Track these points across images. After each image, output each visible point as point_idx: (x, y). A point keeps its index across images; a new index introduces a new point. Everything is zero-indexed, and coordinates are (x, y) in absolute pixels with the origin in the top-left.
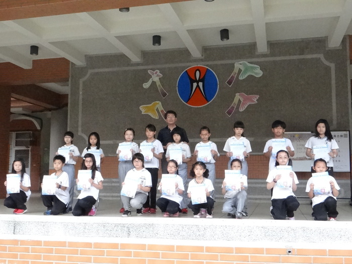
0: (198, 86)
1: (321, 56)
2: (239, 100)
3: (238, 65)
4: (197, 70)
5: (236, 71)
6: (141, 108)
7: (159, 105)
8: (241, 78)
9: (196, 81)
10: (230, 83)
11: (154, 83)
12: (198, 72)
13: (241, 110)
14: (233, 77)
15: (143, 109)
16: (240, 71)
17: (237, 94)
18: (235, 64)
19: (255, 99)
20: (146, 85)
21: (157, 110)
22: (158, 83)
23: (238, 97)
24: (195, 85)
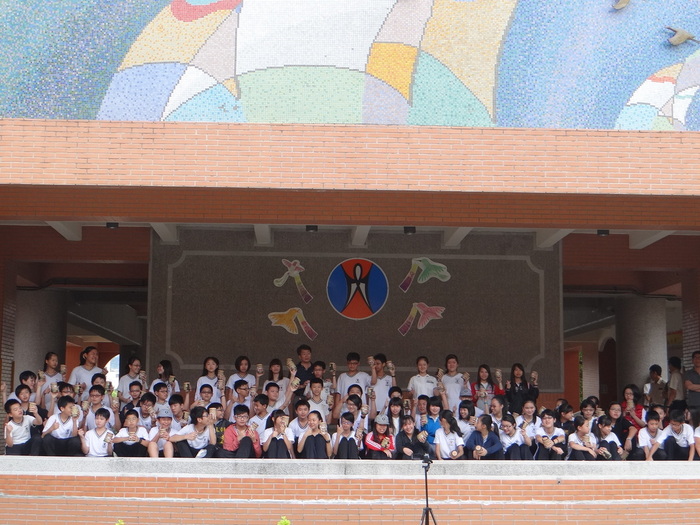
0: (358, 288)
1: (527, 259)
2: (418, 312)
3: (417, 262)
4: (358, 264)
5: (414, 269)
6: (270, 316)
7: (299, 313)
8: (420, 282)
9: (355, 281)
10: (404, 286)
11: (291, 279)
12: (358, 268)
13: (420, 327)
14: (409, 279)
15: (274, 318)
16: (419, 270)
17: (415, 304)
18: (413, 261)
19: (440, 312)
20: (279, 282)
21: (296, 321)
22: (298, 280)
23: (415, 308)
24: (354, 286)
